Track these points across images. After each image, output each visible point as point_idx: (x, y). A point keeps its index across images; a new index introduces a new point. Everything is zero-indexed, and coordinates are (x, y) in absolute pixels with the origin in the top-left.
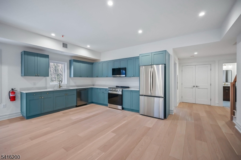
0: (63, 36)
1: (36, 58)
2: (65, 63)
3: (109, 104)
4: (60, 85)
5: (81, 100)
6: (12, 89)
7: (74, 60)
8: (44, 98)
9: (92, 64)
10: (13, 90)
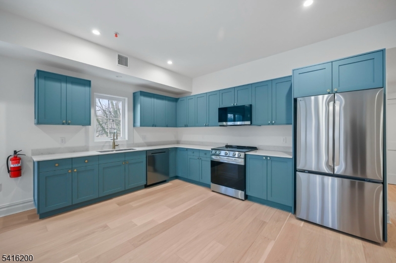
0: (116, 35)
1: (64, 85)
2: (125, 99)
3: (213, 185)
4: (114, 143)
5: (155, 170)
6: (15, 152)
7: (141, 91)
8: (78, 172)
9: (176, 100)
10: (16, 154)
